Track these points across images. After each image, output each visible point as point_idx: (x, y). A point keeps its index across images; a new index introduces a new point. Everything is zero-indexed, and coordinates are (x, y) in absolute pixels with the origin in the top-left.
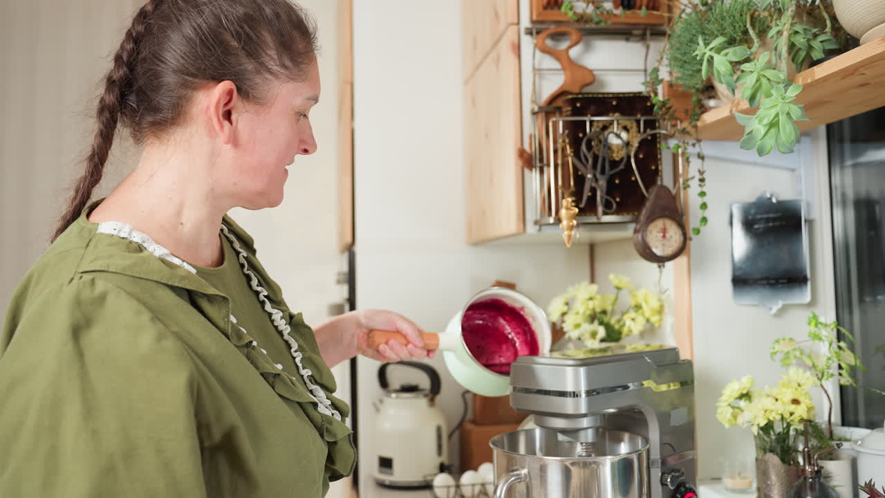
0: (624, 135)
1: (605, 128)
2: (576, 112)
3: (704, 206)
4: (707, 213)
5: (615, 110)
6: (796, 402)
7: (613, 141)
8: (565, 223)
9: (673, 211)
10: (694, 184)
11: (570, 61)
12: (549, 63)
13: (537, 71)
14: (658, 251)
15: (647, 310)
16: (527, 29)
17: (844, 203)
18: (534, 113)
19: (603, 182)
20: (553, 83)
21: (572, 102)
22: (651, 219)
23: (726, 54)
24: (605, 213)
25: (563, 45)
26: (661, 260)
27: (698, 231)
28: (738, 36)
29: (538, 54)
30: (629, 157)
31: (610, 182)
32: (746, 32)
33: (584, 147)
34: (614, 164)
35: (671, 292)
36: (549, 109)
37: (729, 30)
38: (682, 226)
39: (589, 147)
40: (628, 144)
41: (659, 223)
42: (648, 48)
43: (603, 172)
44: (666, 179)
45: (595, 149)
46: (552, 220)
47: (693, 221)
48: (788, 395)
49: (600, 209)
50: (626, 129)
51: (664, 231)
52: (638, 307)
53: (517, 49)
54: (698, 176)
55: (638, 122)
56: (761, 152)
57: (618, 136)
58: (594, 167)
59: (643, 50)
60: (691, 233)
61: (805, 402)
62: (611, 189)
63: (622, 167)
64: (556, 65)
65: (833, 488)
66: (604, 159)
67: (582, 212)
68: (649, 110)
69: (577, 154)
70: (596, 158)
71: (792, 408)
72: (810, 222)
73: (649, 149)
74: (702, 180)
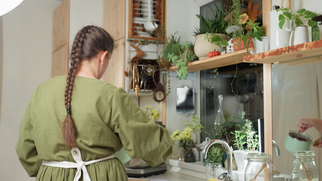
0: (151, 70)
1: (147, 68)
2: (140, 64)
3: (169, 89)
4: (170, 90)
5: (149, 63)
6: (187, 134)
7: (149, 71)
8: (136, 91)
9: (162, 89)
10: (167, 83)
11: (138, 48)
12: (133, 49)
13: (130, 51)
14: (158, 99)
15: (155, 114)
16: (127, 40)
17: (204, 89)
18: (128, 62)
19: (146, 81)
20: (134, 54)
21: (139, 61)
22: (157, 91)
23: (174, 57)
24: (146, 89)
25: (137, 45)
26: (159, 101)
27: (168, 95)
28: (177, 53)
29: (130, 46)
30: (152, 75)
31: (148, 81)
32: (179, 52)
33: (141, 72)
34: (149, 77)
35: (161, 109)
36: (133, 61)
37: (175, 51)
38: (164, 93)
39: (143, 73)
40: (152, 72)
41: (159, 92)
42: (158, 46)
43: (146, 79)
44: (161, 81)
45: (144, 73)
46: (133, 90)
47: (167, 92)
48: (186, 133)
49: (145, 88)
50: (152, 68)
51: (160, 94)
52: (153, 114)
53: (124, 44)
54: (168, 81)
55: (155, 67)
56: (180, 79)
57: (150, 70)
58: (144, 77)
59: (157, 46)
60: (166, 95)
61: (189, 134)
62: (148, 84)
63: (150, 78)
64: (134, 49)
65: (195, 154)
66: (146, 76)
67: (141, 89)
68: (157, 64)
69: (140, 74)
70: (144, 75)
71: (186, 136)
72: (195, 94)
73: (157, 74)
74: (169, 82)
